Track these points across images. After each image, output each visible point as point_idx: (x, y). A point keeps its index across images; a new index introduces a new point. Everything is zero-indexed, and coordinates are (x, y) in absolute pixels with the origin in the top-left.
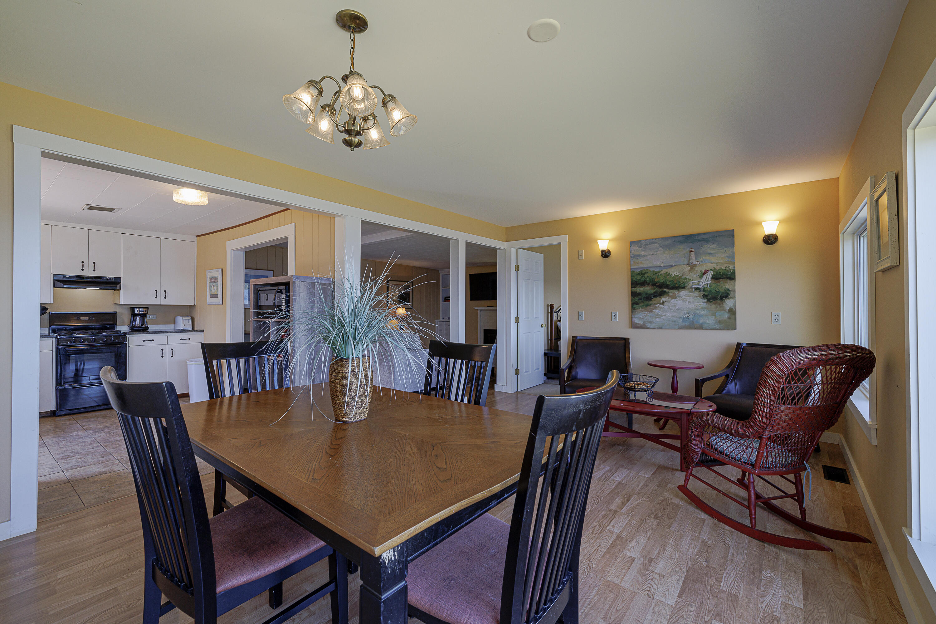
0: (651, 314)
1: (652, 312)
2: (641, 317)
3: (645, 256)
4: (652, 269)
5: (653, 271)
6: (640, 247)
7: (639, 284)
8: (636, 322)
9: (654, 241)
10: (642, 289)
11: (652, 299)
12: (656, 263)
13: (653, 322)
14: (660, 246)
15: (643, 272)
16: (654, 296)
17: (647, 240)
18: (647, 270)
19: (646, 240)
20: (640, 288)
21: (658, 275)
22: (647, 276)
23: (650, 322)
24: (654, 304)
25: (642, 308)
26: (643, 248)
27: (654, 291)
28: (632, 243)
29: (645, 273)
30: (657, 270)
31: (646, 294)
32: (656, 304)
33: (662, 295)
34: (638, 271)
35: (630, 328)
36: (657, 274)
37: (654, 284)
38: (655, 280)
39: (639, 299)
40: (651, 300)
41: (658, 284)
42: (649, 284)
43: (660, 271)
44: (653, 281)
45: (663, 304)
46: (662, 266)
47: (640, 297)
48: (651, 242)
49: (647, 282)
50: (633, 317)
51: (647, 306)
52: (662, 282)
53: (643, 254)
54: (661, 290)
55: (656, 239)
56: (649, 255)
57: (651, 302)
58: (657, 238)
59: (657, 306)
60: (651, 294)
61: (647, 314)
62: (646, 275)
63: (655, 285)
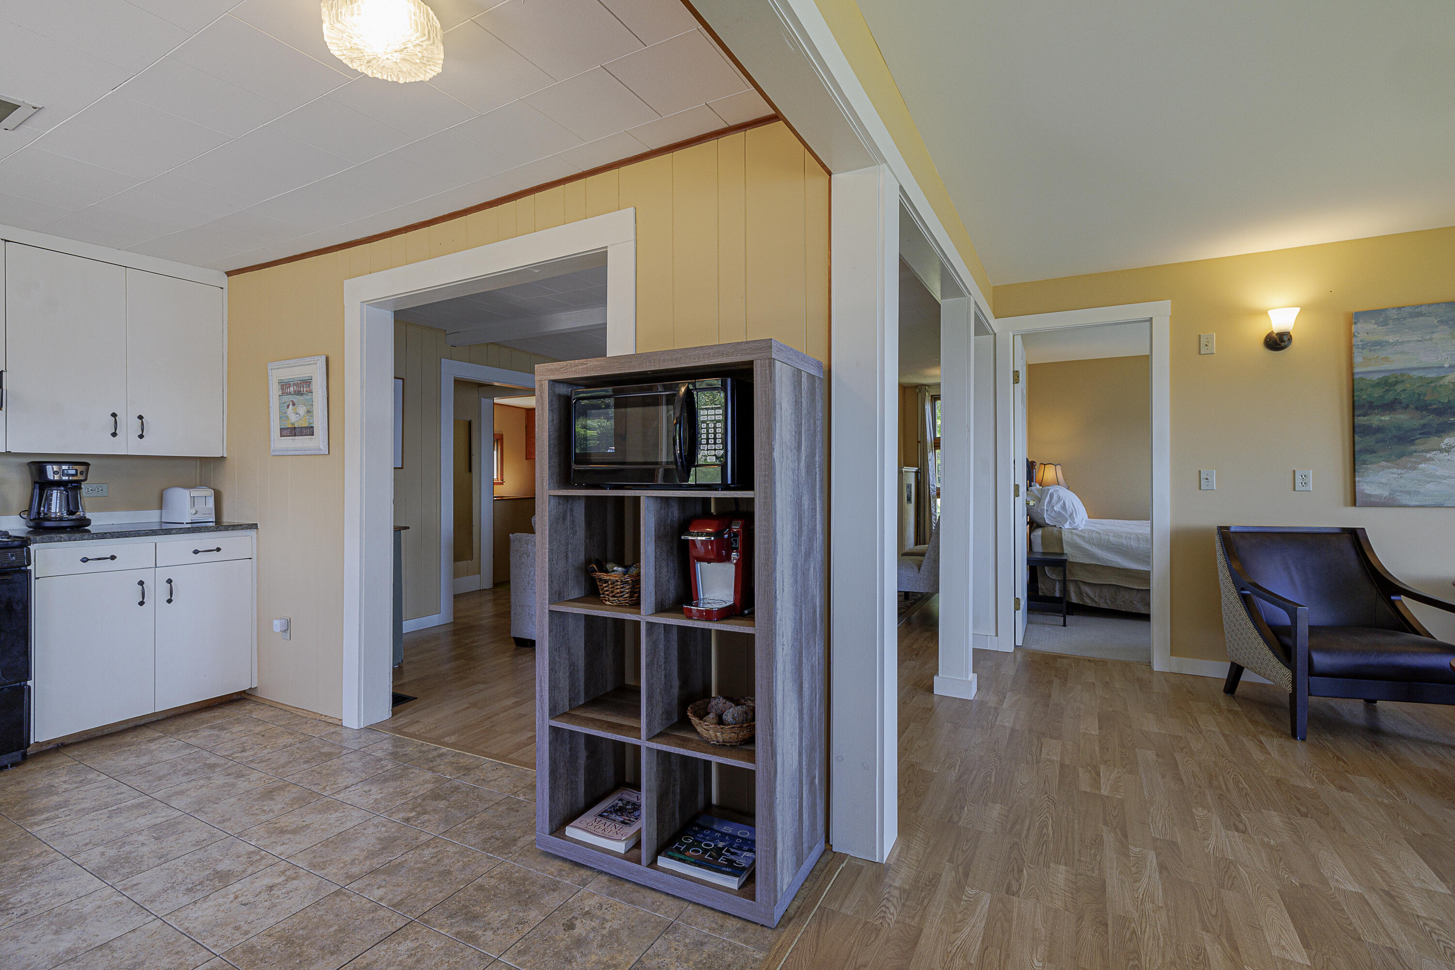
0: (1413, 474)
1: (1415, 469)
2: (1384, 481)
3: (1396, 344)
4: (1416, 374)
5: (1421, 378)
6: (1385, 323)
7: (1378, 407)
8: (1368, 492)
9: (1423, 310)
10: (1387, 418)
11: (1414, 440)
12: (1427, 359)
13: (1417, 493)
14: (1442, 322)
15: (1391, 380)
16: (1420, 434)
17: (1403, 307)
18: (1402, 375)
19: (1399, 308)
20: (1382, 416)
21: (1435, 387)
22: (1402, 389)
23: (1409, 493)
24: (1423, 451)
25: (1387, 461)
26: (1390, 326)
27: (1422, 422)
28: (1357, 317)
29: (1396, 383)
30: (1431, 375)
31: (1399, 428)
32: (1428, 451)
33: (1444, 432)
34: (1376, 377)
35: (1346, 505)
36: (1433, 384)
37: (1423, 407)
38: (1426, 399)
39: (1378, 442)
40: (1412, 442)
41: (1435, 406)
42: (1407, 407)
43: (1441, 378)
44: (1418, 400)
45: (1447, 450)
46: (1446, 365)
47: (1379, 436)
48: (1416, 312)
49: (1401, 403)
50: (1359, 482)
51: (1401, 455)
52: (1446, 401)
53: (1391, 339)
54: (1441, 420)
55: (1429, 305)
56: (1408, 342)
57: (1413, 448)
58: (1432, 304)
59: (1428, 455)
60: (1414, 430)
61: (1401, 474)
62: (1399, 388)
63: (1426, 410)
